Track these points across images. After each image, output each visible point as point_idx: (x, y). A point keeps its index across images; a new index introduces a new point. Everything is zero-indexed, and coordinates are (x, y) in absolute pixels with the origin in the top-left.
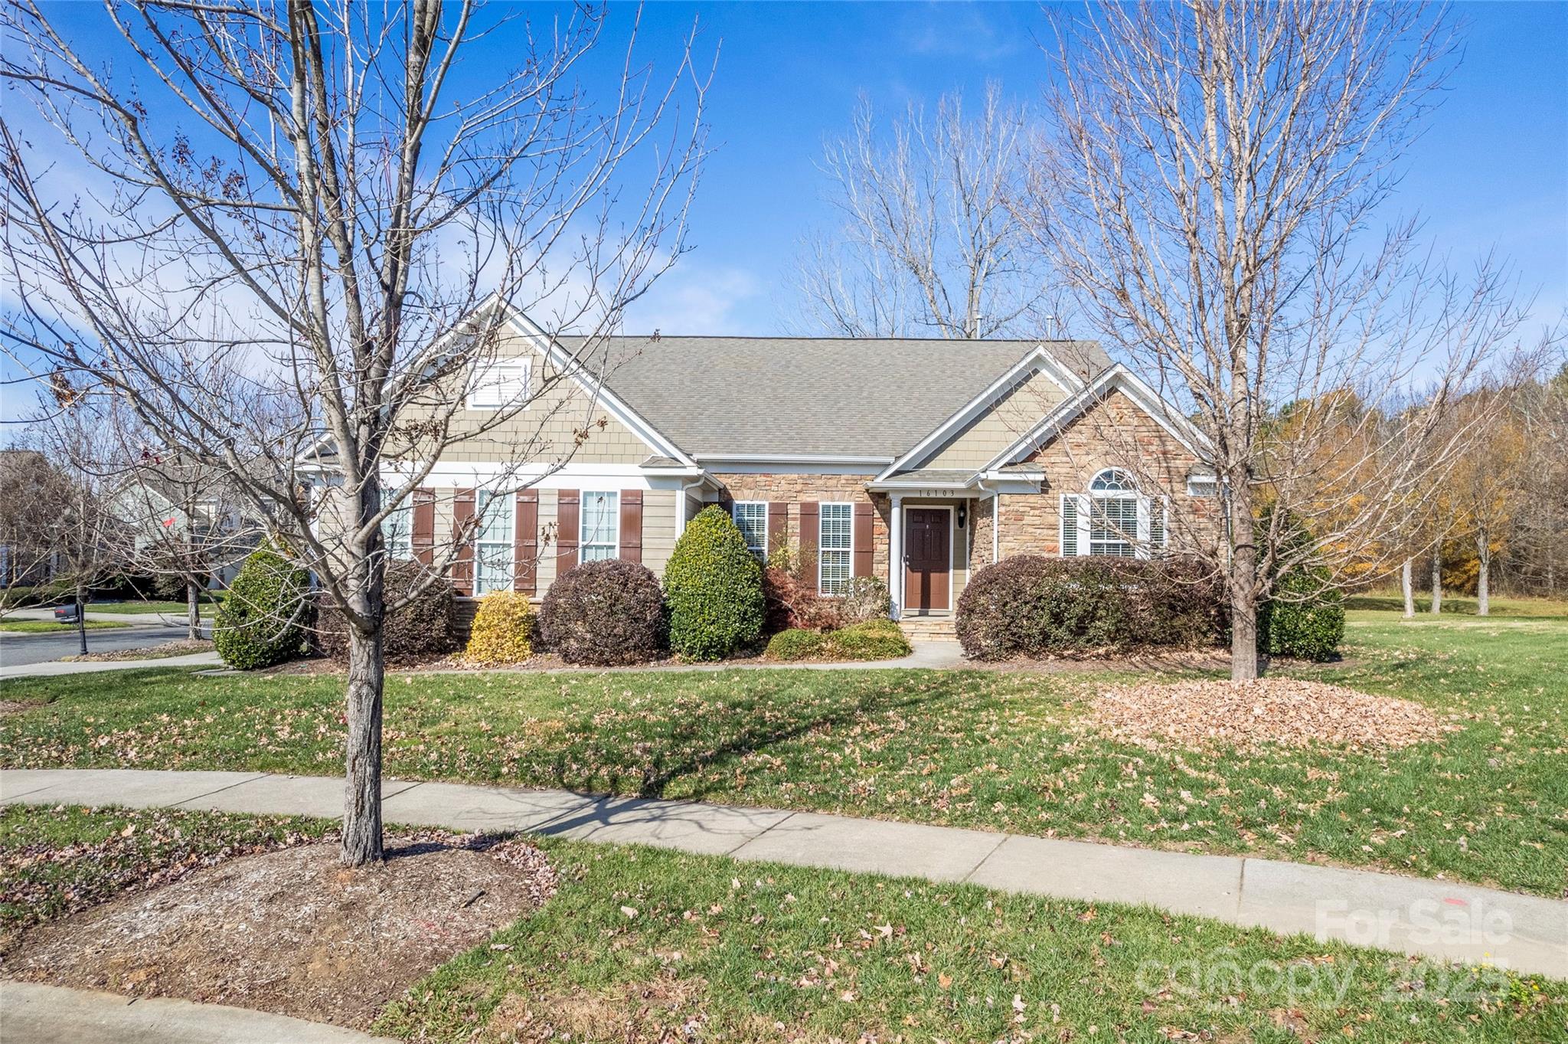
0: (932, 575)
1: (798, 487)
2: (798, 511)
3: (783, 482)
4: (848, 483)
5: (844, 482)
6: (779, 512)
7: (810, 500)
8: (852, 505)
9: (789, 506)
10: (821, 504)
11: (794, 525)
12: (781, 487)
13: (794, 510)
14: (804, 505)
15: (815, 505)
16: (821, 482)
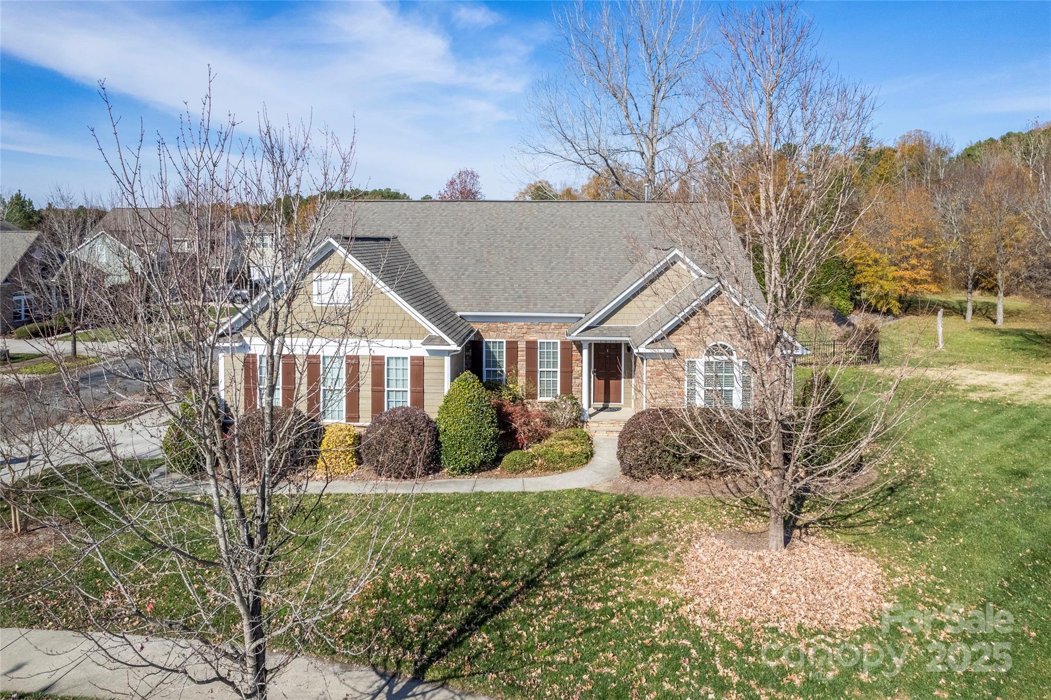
0: (611, 381)
1: (524, 331)
2: (524, 346)
3: (515, 327)
4: (556, 328)
5: (553, 327)
6: (512, 347)
7: (532, 339)
8: (559, 341)
9: (519, 343)
10: (539, 341)
11: (522, 356)
12: (513, 331)
13: (522, 345)
14: (528, 342)
15: (535, 342)
16: (539, 327)
